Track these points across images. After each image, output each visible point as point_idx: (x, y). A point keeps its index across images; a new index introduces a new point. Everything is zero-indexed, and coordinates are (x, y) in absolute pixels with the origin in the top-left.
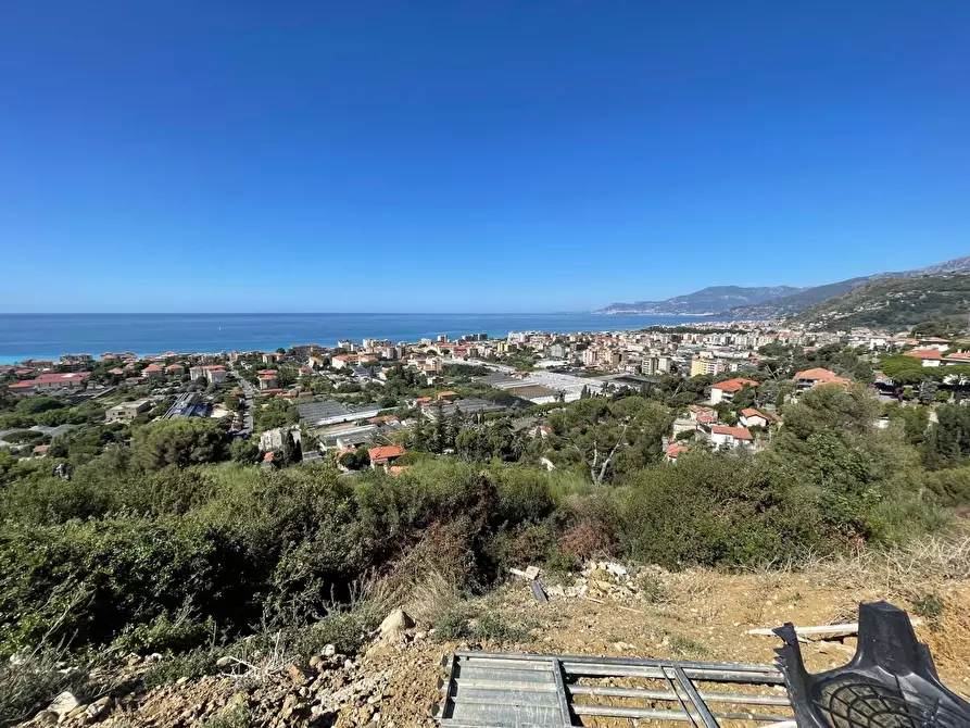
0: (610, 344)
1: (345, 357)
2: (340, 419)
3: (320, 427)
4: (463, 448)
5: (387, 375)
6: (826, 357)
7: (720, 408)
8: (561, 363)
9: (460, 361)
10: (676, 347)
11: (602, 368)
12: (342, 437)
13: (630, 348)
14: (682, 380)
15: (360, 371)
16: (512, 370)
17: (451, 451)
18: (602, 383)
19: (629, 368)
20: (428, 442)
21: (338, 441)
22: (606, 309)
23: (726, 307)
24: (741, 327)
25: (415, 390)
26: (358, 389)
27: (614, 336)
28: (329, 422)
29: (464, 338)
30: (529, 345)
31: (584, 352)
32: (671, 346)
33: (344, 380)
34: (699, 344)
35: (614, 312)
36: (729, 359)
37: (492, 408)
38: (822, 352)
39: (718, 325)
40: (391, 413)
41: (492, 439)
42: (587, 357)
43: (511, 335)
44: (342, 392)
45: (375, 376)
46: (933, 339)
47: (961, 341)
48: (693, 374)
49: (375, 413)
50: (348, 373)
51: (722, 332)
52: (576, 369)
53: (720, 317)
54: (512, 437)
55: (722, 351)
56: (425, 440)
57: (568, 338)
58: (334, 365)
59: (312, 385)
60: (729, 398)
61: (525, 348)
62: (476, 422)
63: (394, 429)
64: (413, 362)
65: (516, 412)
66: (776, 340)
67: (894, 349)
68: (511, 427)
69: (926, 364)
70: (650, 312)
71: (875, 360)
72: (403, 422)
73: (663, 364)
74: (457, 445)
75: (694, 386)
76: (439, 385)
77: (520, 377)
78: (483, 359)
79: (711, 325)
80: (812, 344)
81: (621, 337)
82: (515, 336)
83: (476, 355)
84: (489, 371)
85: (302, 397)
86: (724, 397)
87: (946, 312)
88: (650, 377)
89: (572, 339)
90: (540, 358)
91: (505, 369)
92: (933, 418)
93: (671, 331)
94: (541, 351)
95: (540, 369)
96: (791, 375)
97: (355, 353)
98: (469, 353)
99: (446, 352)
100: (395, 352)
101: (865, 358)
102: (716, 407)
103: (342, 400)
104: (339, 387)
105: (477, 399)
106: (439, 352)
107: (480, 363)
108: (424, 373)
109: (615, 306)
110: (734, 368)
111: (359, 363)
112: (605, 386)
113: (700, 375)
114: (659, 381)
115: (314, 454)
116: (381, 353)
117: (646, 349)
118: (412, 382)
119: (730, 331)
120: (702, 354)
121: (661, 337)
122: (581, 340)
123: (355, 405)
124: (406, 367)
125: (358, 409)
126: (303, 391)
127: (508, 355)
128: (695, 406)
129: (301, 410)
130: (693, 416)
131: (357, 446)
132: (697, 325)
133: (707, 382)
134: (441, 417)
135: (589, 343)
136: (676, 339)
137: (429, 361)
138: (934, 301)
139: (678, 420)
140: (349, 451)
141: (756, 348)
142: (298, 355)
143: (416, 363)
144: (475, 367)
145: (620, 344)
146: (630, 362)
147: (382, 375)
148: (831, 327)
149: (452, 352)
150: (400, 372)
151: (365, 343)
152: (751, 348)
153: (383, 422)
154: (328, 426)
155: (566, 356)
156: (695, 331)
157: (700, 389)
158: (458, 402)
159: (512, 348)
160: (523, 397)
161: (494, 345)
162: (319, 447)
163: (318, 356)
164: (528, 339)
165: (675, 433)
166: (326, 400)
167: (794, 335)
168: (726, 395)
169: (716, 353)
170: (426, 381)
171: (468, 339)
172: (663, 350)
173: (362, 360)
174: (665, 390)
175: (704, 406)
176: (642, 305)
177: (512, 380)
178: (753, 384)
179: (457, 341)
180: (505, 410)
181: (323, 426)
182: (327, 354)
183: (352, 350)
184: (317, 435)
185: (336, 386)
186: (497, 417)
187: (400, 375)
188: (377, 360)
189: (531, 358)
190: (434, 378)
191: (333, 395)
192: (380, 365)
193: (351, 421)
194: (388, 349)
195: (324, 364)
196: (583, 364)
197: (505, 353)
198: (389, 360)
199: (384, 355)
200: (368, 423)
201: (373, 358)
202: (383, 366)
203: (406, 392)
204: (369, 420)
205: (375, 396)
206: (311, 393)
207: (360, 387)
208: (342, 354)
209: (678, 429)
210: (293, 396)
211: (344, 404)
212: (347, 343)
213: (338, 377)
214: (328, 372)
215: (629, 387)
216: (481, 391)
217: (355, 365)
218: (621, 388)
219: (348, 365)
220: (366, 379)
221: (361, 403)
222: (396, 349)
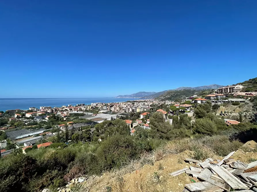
0: (118, 105)
1: (31, 113)
2: (27, 135)
4: (74, 139)
5: (49, 118)
6: (161, 107)
7: (142, 119)
8: (106, 111)
9: (76, 112)
10: (133, 106)
11: (116, 112)
12: (26, 142)
13: (123, 106)
14: (135, 113)
15: (37, 117)
16: (92, 114)
17: (70, 141)
19: (123, 111)
20: (62, 139)
21: (25, 144)
22: (117, 97)
23: (143, 96)
24: (146, 101)
25: (59, 122)
26: (36, 124)
27: (119, 103)
28: (21, 137)
29: (77, 105)
30: (97, 107)
31: (112, 108)
32: (132, 105)
33: (30, 121)
34: (138, 105)
35: (119, 97)
36: (144, 108)
37: (85, 125)
38: (161, 105)
39: (142, 100)
40: (49, 131)
41: (84, 135)
43: (92, 104)
44: (29, 125)
45: (44, 119)
46: (178, 102)
47: (182, 103)
48: (137, 112)
49: (42, 132)
50: (33, 118)
51: (143, 102)
52: (110, 112)
53: (141, 99)
54: (91, 133)
56: (61, 138)
57: (108, 104)
58: (26, 116)
59: (15, 124)
60: (144, 117)
61: (96, 107)
62: (79, 131)
64: (59, 113)
65: (92, 126)
66: (153, 103)
67: (172, 104)
68: (91, 131)
69: (177, 107)
70: (127, 97)
71: (169, 107)
72: (54, 134)
73: (131, 110)
74: (72, 139)
75: (137, 115)
76: (68, 120)
77: (94, 116)
78: (83, 111)
79: (140, 100)
80: (159, 104)
81: (121, 104)
83: (81, 110)
84: (85, 114)
85: (9, 129)
86: (143, 117)
87: (180, 97)
88: (128, 113)
90: (100, 110)
91: (89, 114)
92: (179, 118)
93: (132, 102)
94: (100, 108)
95: (100, 113)
96: (156, 111)
98: (79, 109)
99: (71, 110)
100: (52, 111)
101: (168, 107)
103: (28, 128)
104: (28, 124)
105: (81, 123)
106: (68, 110)
107: (82, 112)
108: (63, 116)
109: (120, 96)
110: (145, 110)
111: (38, 115)
112: (117, 116)
113: (138, 112)
114: (130, 114)
116: (47, 111)
117: (127, 106)
118: (58, 120)
119: (144, 102)
120: (139, 107)
121: (130, 103)
122: (111, 105)
123: (34, 129)
124: (56, 115)
125: (35, 131)
126: (10, 126)
127: (91, 109)
128: (137, 120)
129: (8, 134)
130: (137, 122)
131: (33, 144)
132: (138, 100)
133: (140, 113)
134: (67, 130)
135: (113, 105)
136: (133, 104)
137: (65, 113)
138: (177, 95)
139: (134, 124)
140: (29, 147)
141: (149, 105)
142: (11, 113)
143: (60, 114)
144: (80, 114)
145: (121, 105)
146: (123, 110)
147: (47, 118)
148: (162, 100)
149: (73, 109)
150: (54, 117)
151: (41, 108)
152: (148, 105)
153: (46, 134)
154: (21, 139)
155: (107, 109)
156: (137, 102)
158: (74, 125)
159: (92, 108)
160: (95, 121)
161: (87, 107)
162: (15, 147)
163: (19, 113)
164: (97, 105)
165: (133, 127)
166: (21, 129)
167: (156, 102)
169: (142, 107)
170: (63, 119)
171: (79, 105)
172: (130, 106)
173: (39, 113)
174: (131, 116)
175: (139, 119)
176: (125, 96)
177: (93, 116)
178: (149, 113)
179: (75, 106)
180: (89, 126)
181: (18, 139)
182: (24, 112)
183: (35, 110)
184: (15, 143)
185: (26, 124)
186: (86, 128)
187: (54, 118)
188: (45, 113)
189: (98, 110)
190: (66, 118)
191: (25, 127)
192: (46, 115)
193: (32, 136)
194: (50, 110)
195: (22, 116)
196: (112, 111)
197: (90, 109)
198: (50, 113)
199: (48, 111)
200: (39, 135)
201: (44, 113)
202: (48, 115)
203: (56, 123)
204: (40, 134)
205: (43, 125)
206: (14, 127)
207: (37, 123)
208: (30, 112)
209: (134, 126)
210: (5, 129)
211: (29, 130)
212: (33, 108)
213: (28, 120)
214: (23, 119)
215: (123, 116)
216: (82, 121)
217: (35, 115)
218: (121, 116)
219: (33, 116)
220: (40, 120)
221: (37, 129)
222: (53, 109)
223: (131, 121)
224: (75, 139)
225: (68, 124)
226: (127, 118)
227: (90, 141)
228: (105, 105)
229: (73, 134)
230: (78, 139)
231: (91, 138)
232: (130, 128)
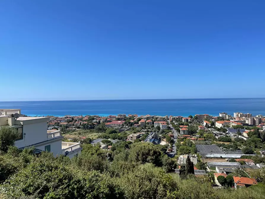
1: (222, 122)
2: (219, 156)
3: (207, 158)
5: (248, 134)
12: (219, 166)
15: (231, 130)
21: (217, 168)
26: (230, 141)
28: (212, 156)
33: (222, 134)
40: (250, 157)
44: (220, 141)
45: (240, 134)
49: (239, 156)
50: (225, 131)
58: (216, 126)
59: (205, 135)
63: (251, 168)
72: (258, 165)
85: (199, 140)
97: (228, 120)
100: (254, 121)
103: (220, 146)
104: (219, 138)
111: (231, 126)
115: (203, 172)
116: (245, 121)
123: (227, 149)
124: (262, 131)
126: (200, 137)
129: (199, 147)
140: (222, 175)
142: (199, 119)
147: (245, 134)
151: (235, 115)
153: (245, 162)
154: (212, 158)
162: (206, 169)
163: (208, 121)
166: (211, 144)
173: (232, 124)
181: (209, 158)
182: (213, 120)
183: (227, 118)
184: (205, 162)
185: (217, 137)
187: (257, 136)
188: (242, 125)
191: (215, 141)
192: (244, 128)
193: (225, 158)
194: (249, 119)
195: (211, 125)
198: (250, 125)
199: (247, 122)
200: (235, 161)
201: (240, 124)
202: (246, 129)
203: (261, 146)
204: (236, 159)
205: (240, 146)
206: (204, 139)
207: (231, 139)
208: (221, 120)
210: (195, 140)
211: (221, 148)
212: (224, 114)
213: (218, 132)
214: (213, 129)
217: (228, 127)
219: (224, 126)
220: (235, 136)
221: (231, 149)
222: (255, 119)
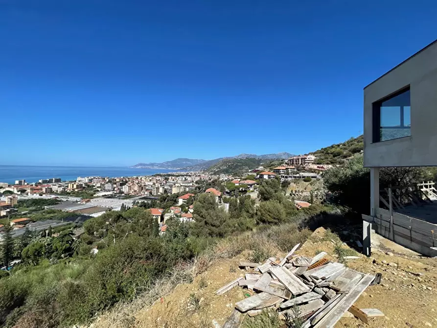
0: (137, 182)
4: (29, 257)
6: (214, 184)
7: (182, 206)
8: (111, 193)
9: (36, 196)
10: (166, 182)
11: (133, 194)
13: (147, 183)
14: (168, 196)
16: (78, 199)
17: (17, 261)
18: (132, 201)
19: (146, 193)
22: (136, 166)
23: (184, 166)
24: (190, 174)
27: (139, 178)
29: (40, 181)
30: (91, 184)
31: (124, 187)
32: (164, 182)
34: (175, 181)
35: (140, 167)
36: (186, 186)
37: (60, 224)
38: (213, 182)
39: (182, 173)
41: (57, 244)
42: (125, 189)
43: (79, 179)
46: (237, 177)
47: (243, 178)
48: (173, 193)
51: (183, 176)
52: (120, 195)
53: (181, 170)
54: (73, 240)
55: (183, 183)
57: (115, 180)
60: (185, 202)
61: (88, 186)
62: (44, 236)
65: (78, 224)
66: (201, 178)
67: (229, 180)
68: (73, 234)
69: (236, 185)
70: (156, 168)
71: (225, 184)
73: (161, 190)
74: (24, 256)
75: (172, 198)
76: (13, 215)
77: (84, 203)
78: (56, 194)
79: (179, 173)
80: (210, 180)
81: (143, 179)
82: (83, 179)
83: (51, 192)
84: (60, 201)
87: (240, 169)
88: (156, 196)
89: (118, 180)
90: (98, 191)
91: (72, 199)
92: (238, 201)
93: (164, 176)
94: (98, 187)
95: (98, 197)
96: (205, 191)
98: (44, 190)
99: (23, 191)
101: (223, 184)
102: (180, 206)
105: (48, 220)
106: (16, 191)
107: (53, 196)
109: (141, 164)
110: (187, 189)
112: (134, 203)
113: (175, 194)
114: (159, 198)
117: (154, 184)
119: (187, 176)
120: (176, 185)
121: (160, 178)
122: (122, 181)
127: (76, 190)
128: (172, 207)
130: (172, 211)
132: (174, 173)
133: (178, 196)
134: (8, 238)
135: (126, 182)
136: (167, 179)
137: (5, 199)
138: (237, 166)
139: (166, 214)
141: (195, 182)
144: (49, 199)
145: (142, 182)
146: (147, 190)
148: (215, 174)
149: (29, 191)
152: (193, 181)
155: (114, 189)
156: (173, 176)
157: (174, 200)
158: (30, 226)
159: (79, 186)
160: (85, 214)
161: (66, 185)
164: (91, 181)
165: (165, 220)
167: (206, 177)
168: (184, 201)
169: (182, 184)
171: (45, 182)
172: (161, 184)
174: (161, 202)
175: (176, 206)
176: (152, 165)
177: (80, 204)
178: (193, 195)
179: (34, 183)
180: (70, 224)
186: (64, 229)
189: (92, 191)
190: (8, 210)
196: (123, 193)
197: (74, 190)
209: (166, 218)
215: (146, 202)
216: (52, 215)
218: (142, 203)
223: (161, 211)
224: (32, 257)
225: (12, 224)
226: (153, 205)
227: (71, 255)
228: (110, 181)
229: (25, 245)
230: (40, 256)
231: (73, 249)
232: (159, 222)
